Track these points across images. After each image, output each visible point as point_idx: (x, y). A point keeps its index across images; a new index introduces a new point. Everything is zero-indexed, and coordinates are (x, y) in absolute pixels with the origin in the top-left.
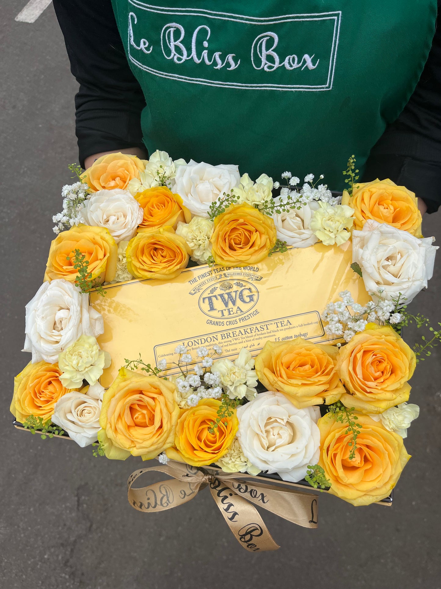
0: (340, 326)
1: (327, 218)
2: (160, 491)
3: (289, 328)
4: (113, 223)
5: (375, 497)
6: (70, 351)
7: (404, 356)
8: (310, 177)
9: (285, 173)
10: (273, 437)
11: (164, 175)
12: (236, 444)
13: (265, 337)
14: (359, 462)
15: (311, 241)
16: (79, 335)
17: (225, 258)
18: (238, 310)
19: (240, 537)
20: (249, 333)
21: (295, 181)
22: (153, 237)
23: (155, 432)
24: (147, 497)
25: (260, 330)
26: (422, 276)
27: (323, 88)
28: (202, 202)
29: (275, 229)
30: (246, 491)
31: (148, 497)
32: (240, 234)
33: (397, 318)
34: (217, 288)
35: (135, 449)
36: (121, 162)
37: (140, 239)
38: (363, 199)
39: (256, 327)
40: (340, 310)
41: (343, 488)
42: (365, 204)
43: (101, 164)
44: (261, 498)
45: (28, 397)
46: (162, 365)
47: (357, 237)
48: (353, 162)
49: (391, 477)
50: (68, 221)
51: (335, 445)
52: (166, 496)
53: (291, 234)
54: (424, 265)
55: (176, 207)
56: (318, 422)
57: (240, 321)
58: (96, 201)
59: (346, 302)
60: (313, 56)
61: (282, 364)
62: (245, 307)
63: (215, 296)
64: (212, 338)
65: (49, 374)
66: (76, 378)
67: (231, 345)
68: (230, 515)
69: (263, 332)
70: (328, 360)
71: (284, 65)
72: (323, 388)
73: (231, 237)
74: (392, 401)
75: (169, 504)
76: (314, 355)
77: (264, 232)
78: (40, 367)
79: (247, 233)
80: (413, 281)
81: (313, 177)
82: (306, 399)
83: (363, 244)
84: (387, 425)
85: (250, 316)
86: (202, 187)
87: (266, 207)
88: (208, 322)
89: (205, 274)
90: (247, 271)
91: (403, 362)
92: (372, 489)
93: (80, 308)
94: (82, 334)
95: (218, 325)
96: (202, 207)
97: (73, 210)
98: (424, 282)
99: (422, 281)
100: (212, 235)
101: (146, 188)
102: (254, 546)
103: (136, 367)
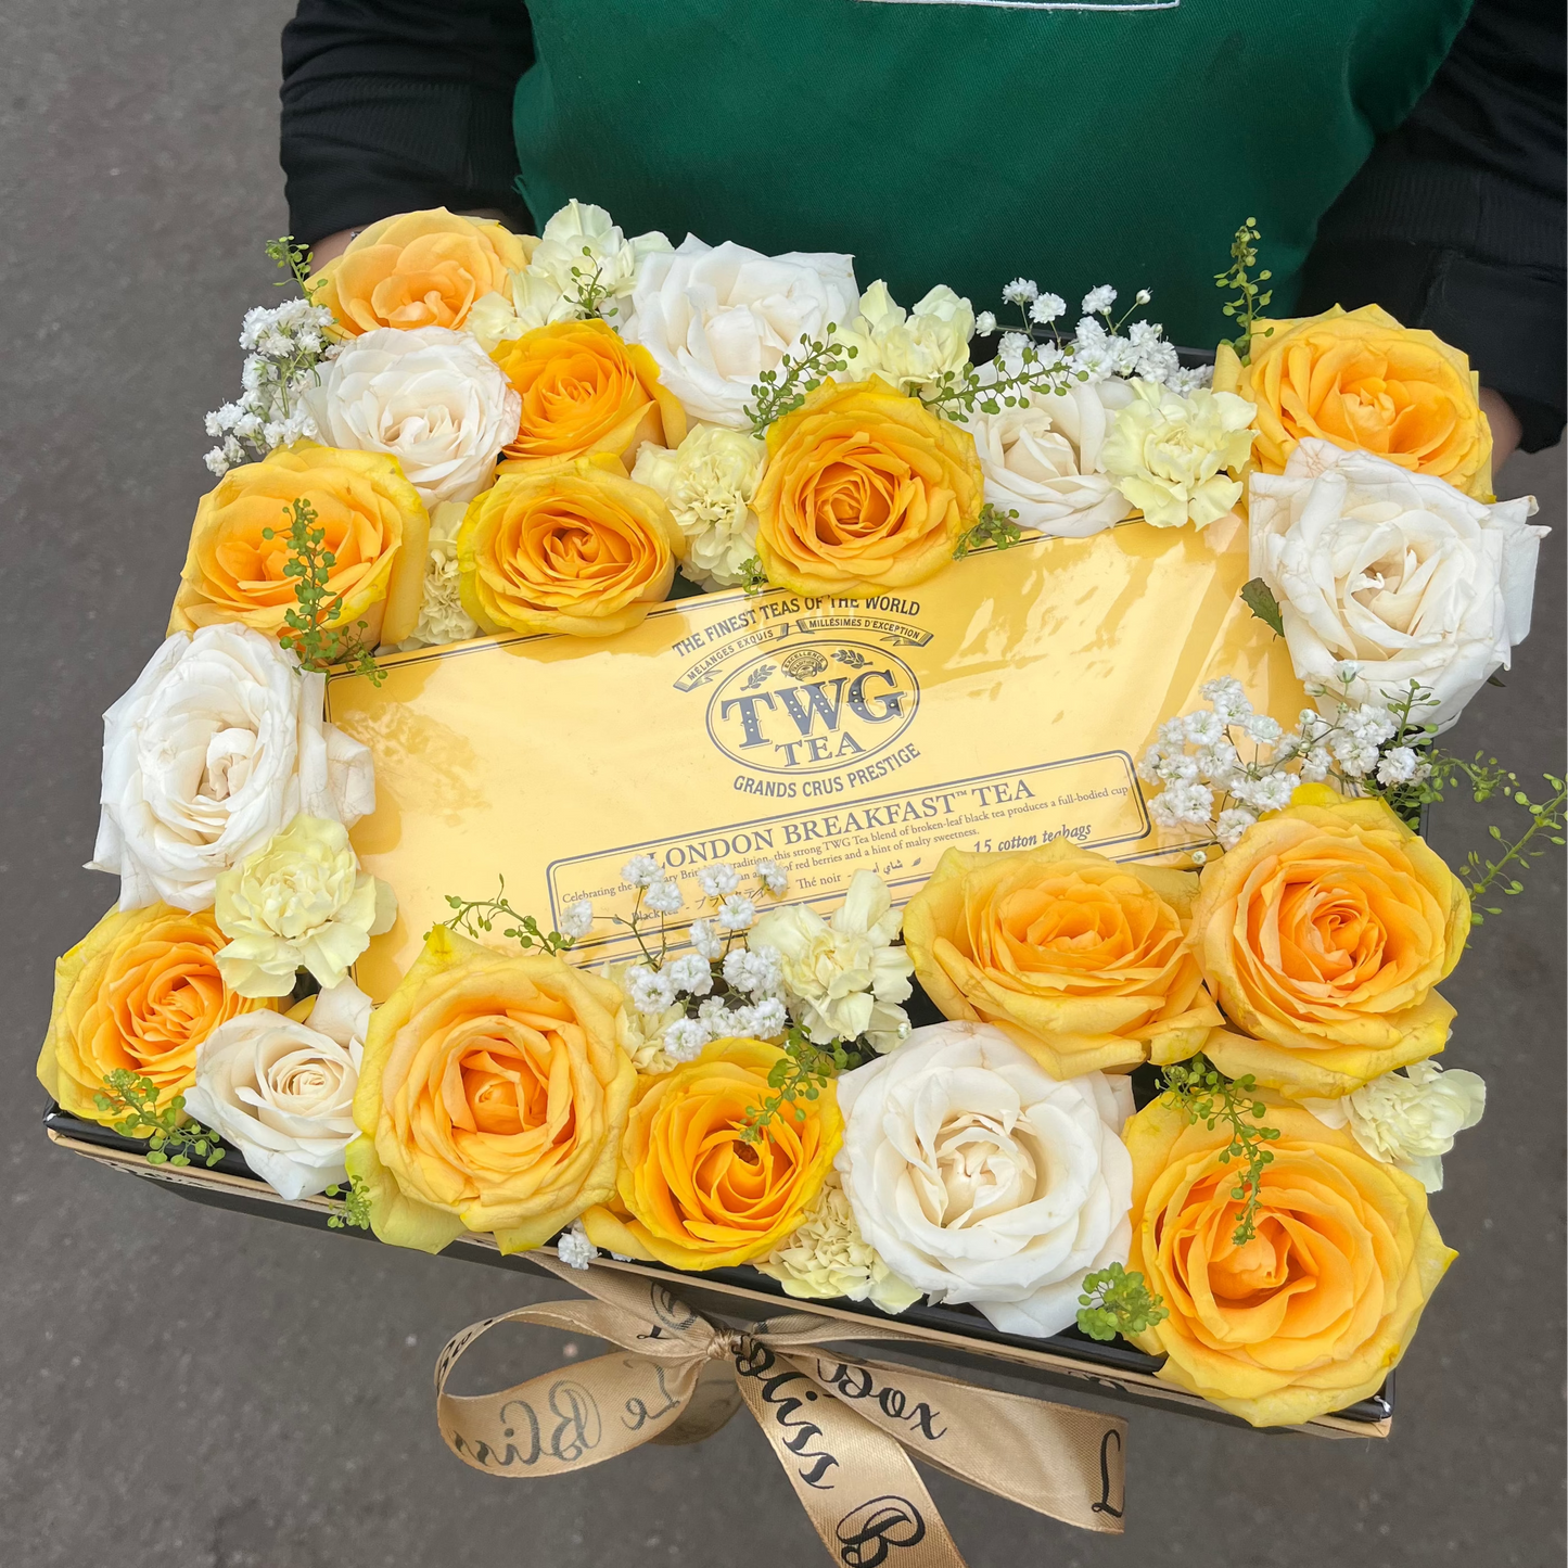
0: (1205, 795)
1: (1161, 433)
2: (554, 1406)
3: (1026, 809)
4: (417, 439)
5: (1326, 1396)
6: (254, 869)
7: (1429, 898)
8: (1101, 298)
9: (1013, 283)
10: (964, 1179)
11: (595, 279)
12: (835, 1201)
13: (941, 838)
14: (1272, 1269)
15: (1104, 515)
16: (290, 813)
17: (803, 567)
18: (845, 743)
19: (844, 1545)
20: (882, 824)
21: (1049, 308)
22: (552, 487)
23: (549, 1144)
24: (505, 1427)
25: (922, 814)
26: (1490, 624)
28: (724, 375)
29: (979, 468)
30: (865, 1391)
31: (508, 1425)
32: (855, 483)
33: (1403, 766)
34: (773, 668)
35: (475, 1207)
36: (445, 241)
37: (508, 493)
38: (1285, 374)
39: (909, 804)
40: (1205, 739)
41: (1212, 1360)
42: (1293, 388)
43: (378, 247)
44: (919, 1421)
45: (102, 1026)
46: (576, 919)
47: (1265, 496)
48: (1252, 243)
49: (1385, 1321)
50: (259, 433)
51: (1186, 1206)
52: (572, 1423)
53: (1035, 489)
54: (1497, 589)
55: (634, 387)
56: (1126, 1127)
57: (851, 781)
58: (358, 366)
59: (1224, 710)
61: (999, 924)
62: (869, 735)
63: (766, 697)
64: (752, 838)
65: (176, 950)
66: (273, 959)
67: (819, 862)
68: (809, 1465)
69: (932, 821)
70: (1161, 915)
72: (1140, 1006)
73: (823, 497)
74: (1388, 1053)
75: (583, 1449)
76: (1113, 899)
77: (938, 479)
78: (147, 925)
79: (880, 483)
80: (1461, 644)
81: (1114, 295)
82: (1085, 1044)
83: (1287, 518)
84: (1369, 1139)
85: (886, 765)
86: (726, 327)
87: (949, 394)
88: (738, 786)
89: (730, 620)
90: (877, 613)
91: (1424, 915)
92: (1316, 1365)
93: (295, 722)
94: (299, 811)
95: (772, 795)
96: (726, 392)
97: (278, 395)
98: (1498, 648)
99: (1491, 643)
100: (758, 486)
101: (532, 326)
103: (484, 925)
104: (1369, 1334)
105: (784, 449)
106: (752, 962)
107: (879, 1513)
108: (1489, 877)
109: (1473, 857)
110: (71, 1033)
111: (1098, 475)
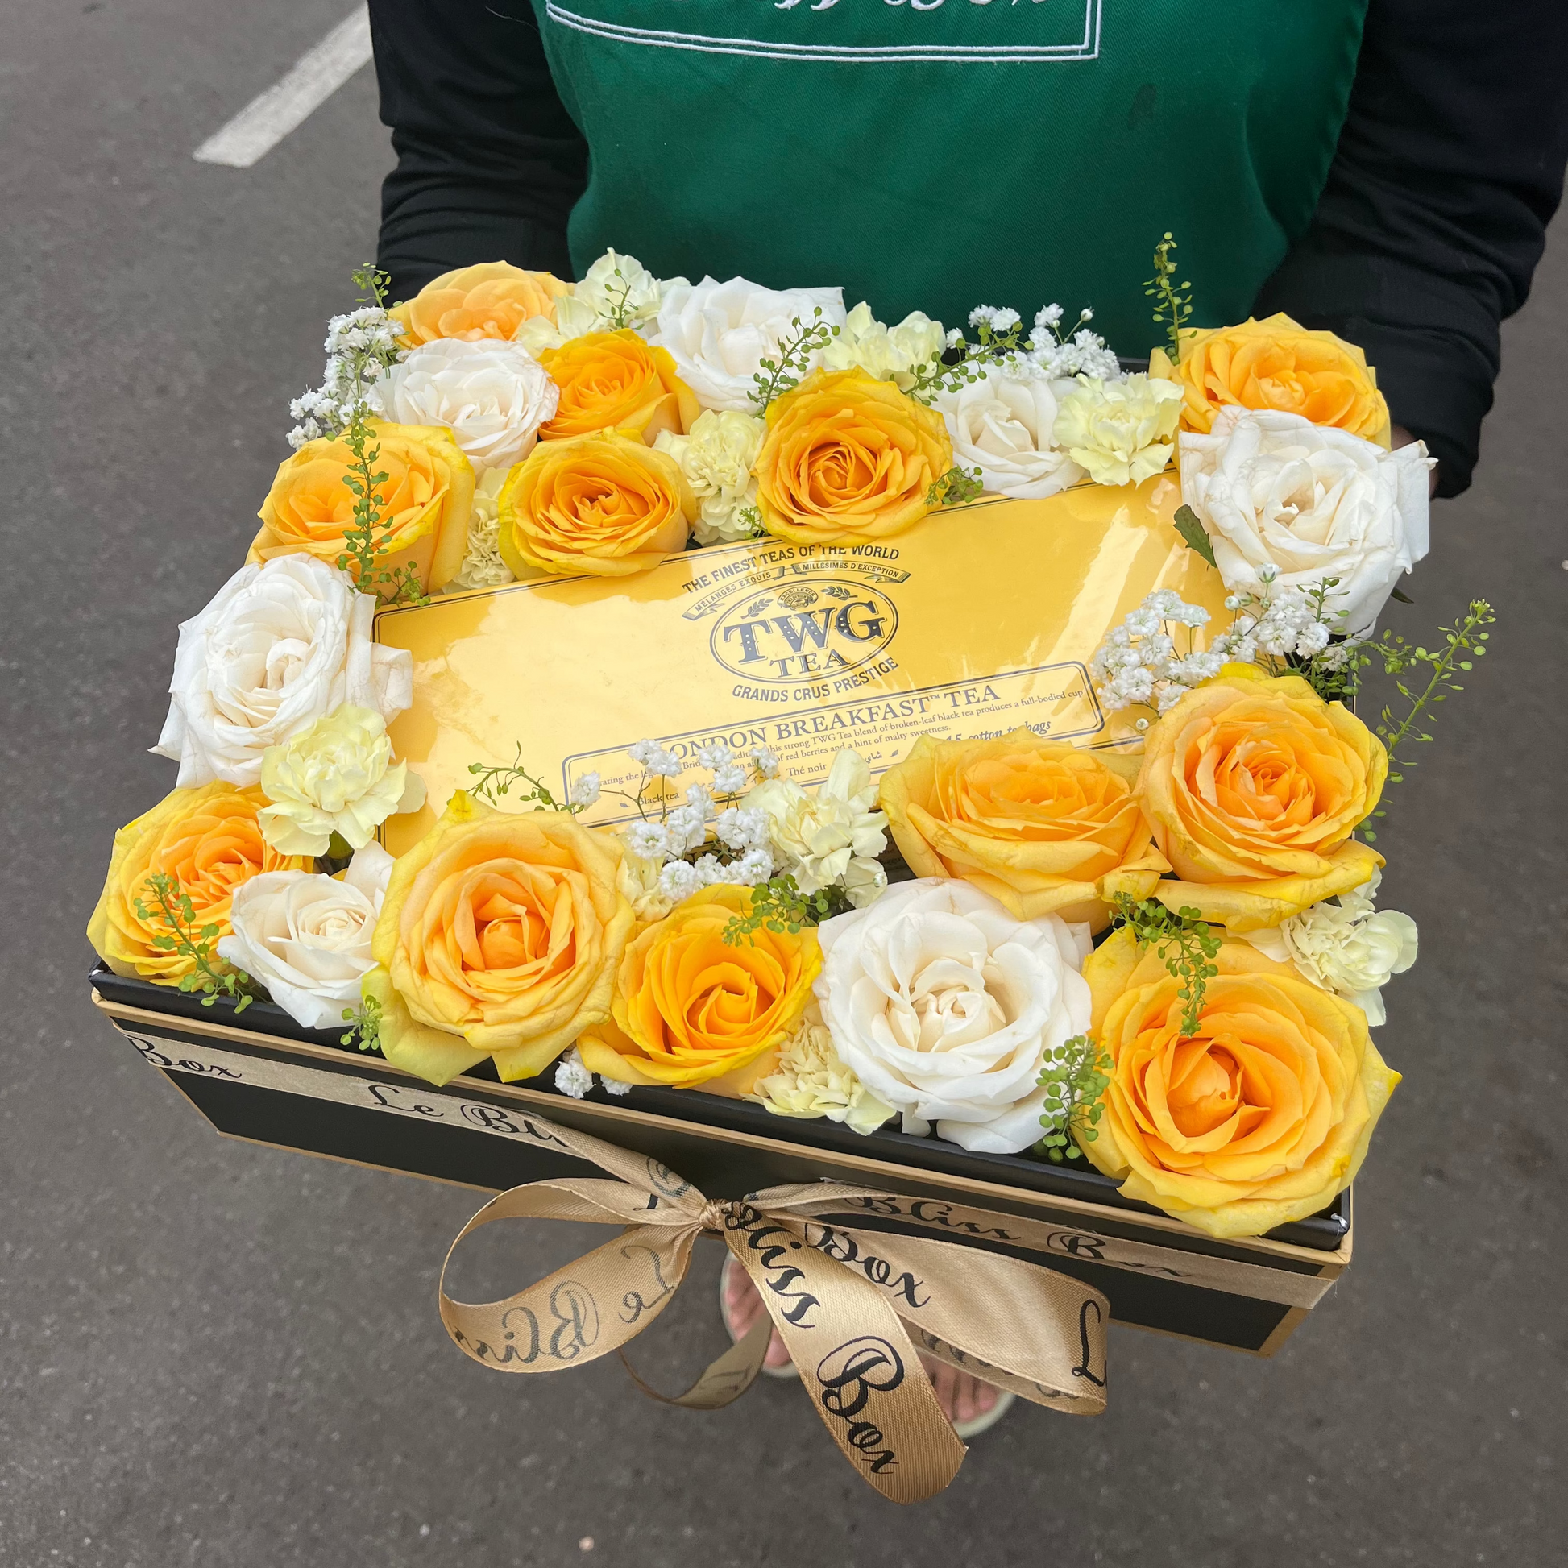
0: (1145, 674)
1: (1104, 412)
2: (555, 1310)
3: (993, 709)
4: (469, 418)
5: (1283, 1206)
6: (300, 746)
7: (1350, 751)
8: (1051, 313)
9: (977, 310)
10: (937, 1017)
11: (625, 296)
12: (816, 1034)
13: (916, 734)
14: (1227, 1091)
15: (1059, 481)
16: (335, 702)
20: (863, 722)
21: (1006, 318)
22: (582, 449)
23: (549, 966)
24: (505, 1332)
25: (899, 713)
26: (1391, 534)
27: (1074, 52)
28: (731, 372)
29: (948, 439)
30: (851, 1256)
31: (510, 1329)
32: (842, 454)
33: (1318, 637)
35: (479, 1026)
36: (502, 285)
37: (543, 457)
38: (1209, 368)
39: (888, 706)
40: (1144, 630)
42: (1215, 374)
43: (448, 290)
44: (903, 1290)
46: (585, 787)
47: (1192, 450)
49: (1333, 1134)
50: (335, 413)
51: (1141, 1030)
52: (572, 1324)
53: (995, 461)
54: (1395, 508)
55: (653, 380)
56: (1085, 964)
57: (837, 688)
58: (422, 366)
59: (1160, 607)
61: (965, 786)
62: (855, 651)
63: (763, 623)
64: (748, 735)
65: (225, 824)
66: (310, 821)
67: (807, 754)
68: (791, 1305)
69: (908, 719)
70: (1113, 783)
73: (815, 466)
74: (1320, 881)
75: (582, 1345)
76: (1069, 772)
77: (913, 448)
78: (202, 801)
79: (864, 454)
80: (1368, 552)
81: (1061, 311)
82: (1040, 883)
83: (1212, 464)
84: (1310, 969)
86: (733, 340)
87: (923, 385)
88: (737, 693)
89: (734, 565)
90: (863, 558)
91: (1346, 762)
92: (1270, 1175)
93: (345, 627)
94: (344, 701)
95: (767, 700)
96: (732, 383)
97: (354, 385)
98: (1400, 555)
99: (1393, 550)
100: (759, 453)
101: (572, 338)
102: (875, 1436)
103: (502, 790)
104: (1318, 1143)
105: (780, 422)
106: (744, 820)
107: (858, 1354)
108: (1402, 732)
109: (1386, 712)
110: (122, 892)
111: (1053, 450)
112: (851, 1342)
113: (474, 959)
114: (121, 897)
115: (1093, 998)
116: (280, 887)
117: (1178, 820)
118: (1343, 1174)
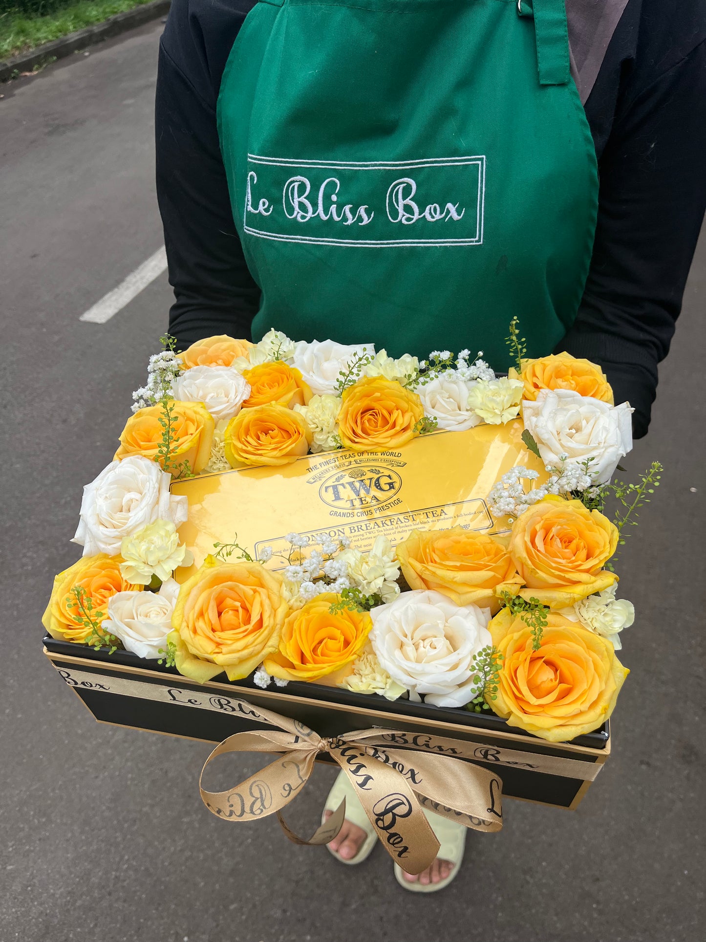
0: (511, 500)
1: (489, 393)
2: (251, 794)
3: (444, 519)
4: (212, 399)
5: (579, 728)
6: (138, 537)
7: (602, 530)
8: (465, 353)
9: (433, 353)
11: (280, 346)
13: (411, 529)
14: (553, 680)
15: (472, 423)
16: (154, 518)
19: (377, 817)
20: (388, 525)
21: (446, 355)
22: (262, 411)
24: (229, 804)
25: (403, 522)
26: (616, 440)
27: (472, 242)
28: (326, 378)
29: (421, 405)
30: (386, 761)
31: (231, 803)
34: (345, 475)
35: (220, 655)
36: (225, 345)
37: (244, 415)
38: (534, 375)
39: (398, 518)
40: (511, 482)
42: (537, 377)
43: (201, 347)
44: (410, 776)
46: (265, 554)
47: (528, 409)
49: (600, 694)
50: (152, 397)
51: (514, 652)
52: (259, 800)
53: (443, 415)
54: (617, 429)
55: (292, 382)
56: (489, 625)
57: (376, 511)
58: (191, 377)
59: (517, 472)
60: (457, 205)
61: (434, 550)
63: (343, 485)
64: (337, 532)
65: (103, 572)
66: (143, 569)
67: (363, 539)
68: (361, 780)
69: (407, 524)
70: (498, 548)
71: (424, 216)
73: (364, 418)
74: (591, 585)
75: (263, 809)
76: (479, 544)
77: (406, 409)
78: (94, 562)
80: (605, 448)
81: (469, 352)
82: (469, 589)
83: (537, 413)
84: (588, 625)
85: (389, 505)
86: (326, 365)
87: (410, 384)
88: (331, 514)
89: (329, 460)
90: (385, 457)
91: (600, 535)
92: (574, 714)
93: (158, 486)
94: (158, 518)
95: (345, 516)
96: (327, 383)
97: (161, 385)
98: (620, 449)
99: (617, 447)
100: (339, 412)
101: (256, 365)
102: (399, 839)
103: (229, 554)
104: (594, 698)
105: (348, 398)
107: (391, 801)
108: (624, 522)
109: (617, 513)
110: (58, 602)
111: (467, 410)
112: (388, 796)
113: (217, 626)
114: (58, 604)
115: (493, 639)
116: (129, 598)
117: (528, 560)
118: (605, 713)
